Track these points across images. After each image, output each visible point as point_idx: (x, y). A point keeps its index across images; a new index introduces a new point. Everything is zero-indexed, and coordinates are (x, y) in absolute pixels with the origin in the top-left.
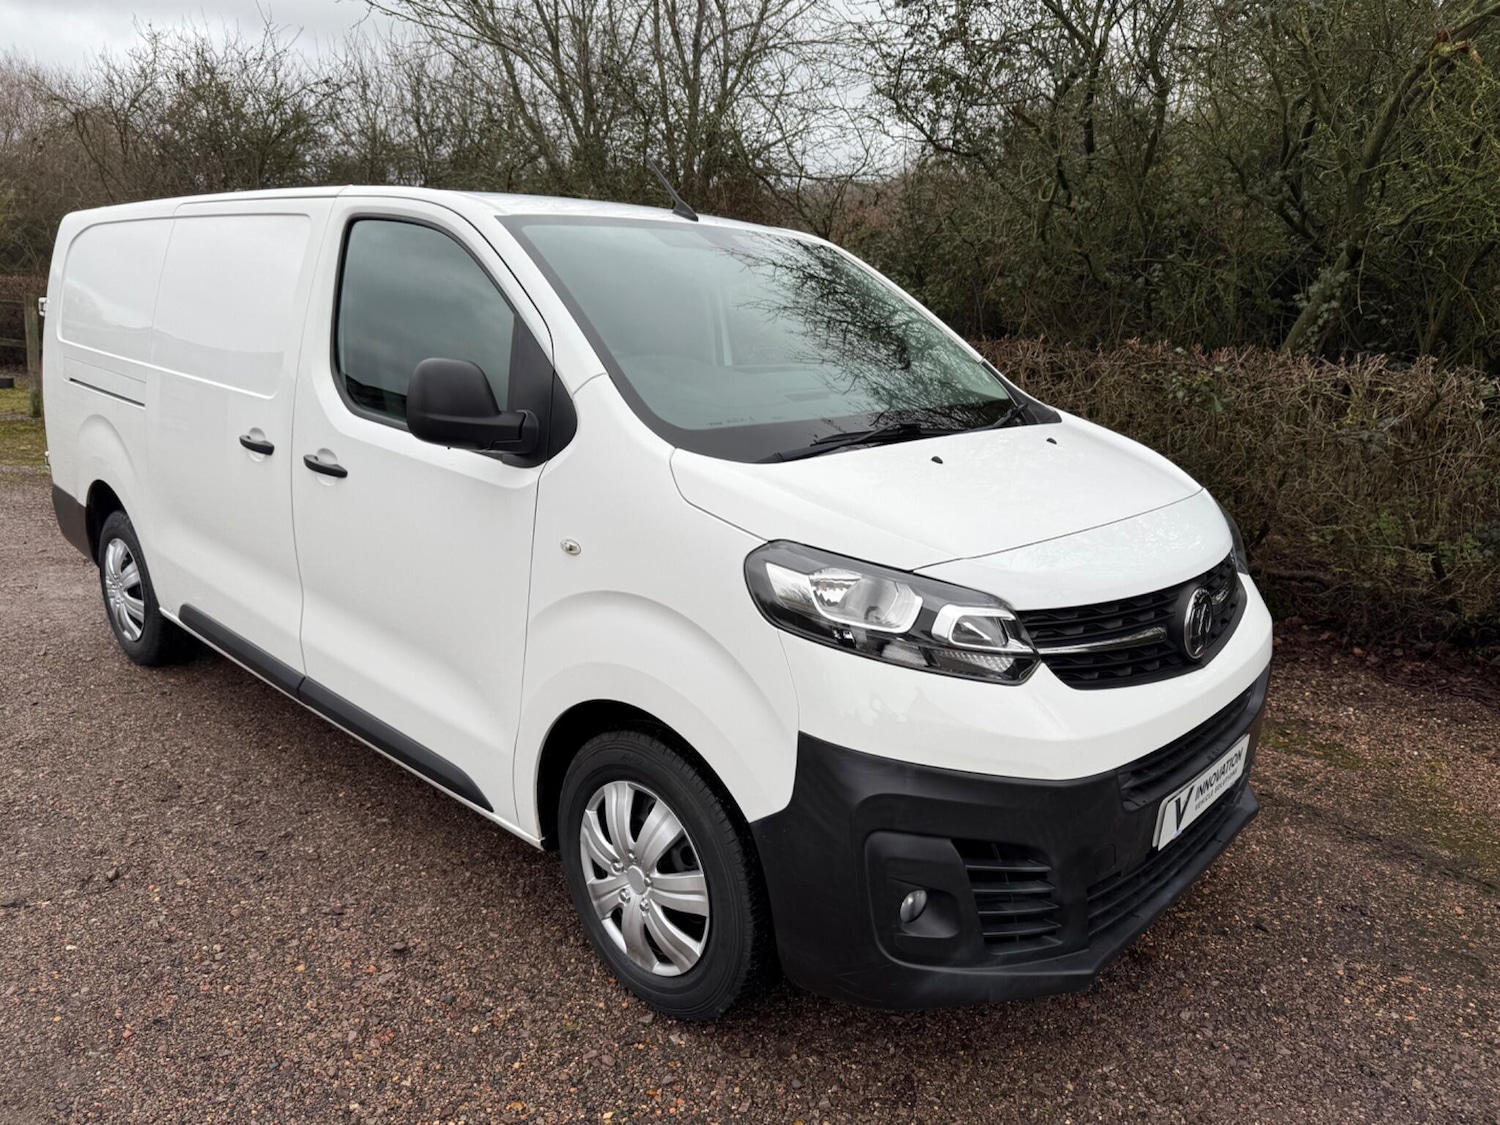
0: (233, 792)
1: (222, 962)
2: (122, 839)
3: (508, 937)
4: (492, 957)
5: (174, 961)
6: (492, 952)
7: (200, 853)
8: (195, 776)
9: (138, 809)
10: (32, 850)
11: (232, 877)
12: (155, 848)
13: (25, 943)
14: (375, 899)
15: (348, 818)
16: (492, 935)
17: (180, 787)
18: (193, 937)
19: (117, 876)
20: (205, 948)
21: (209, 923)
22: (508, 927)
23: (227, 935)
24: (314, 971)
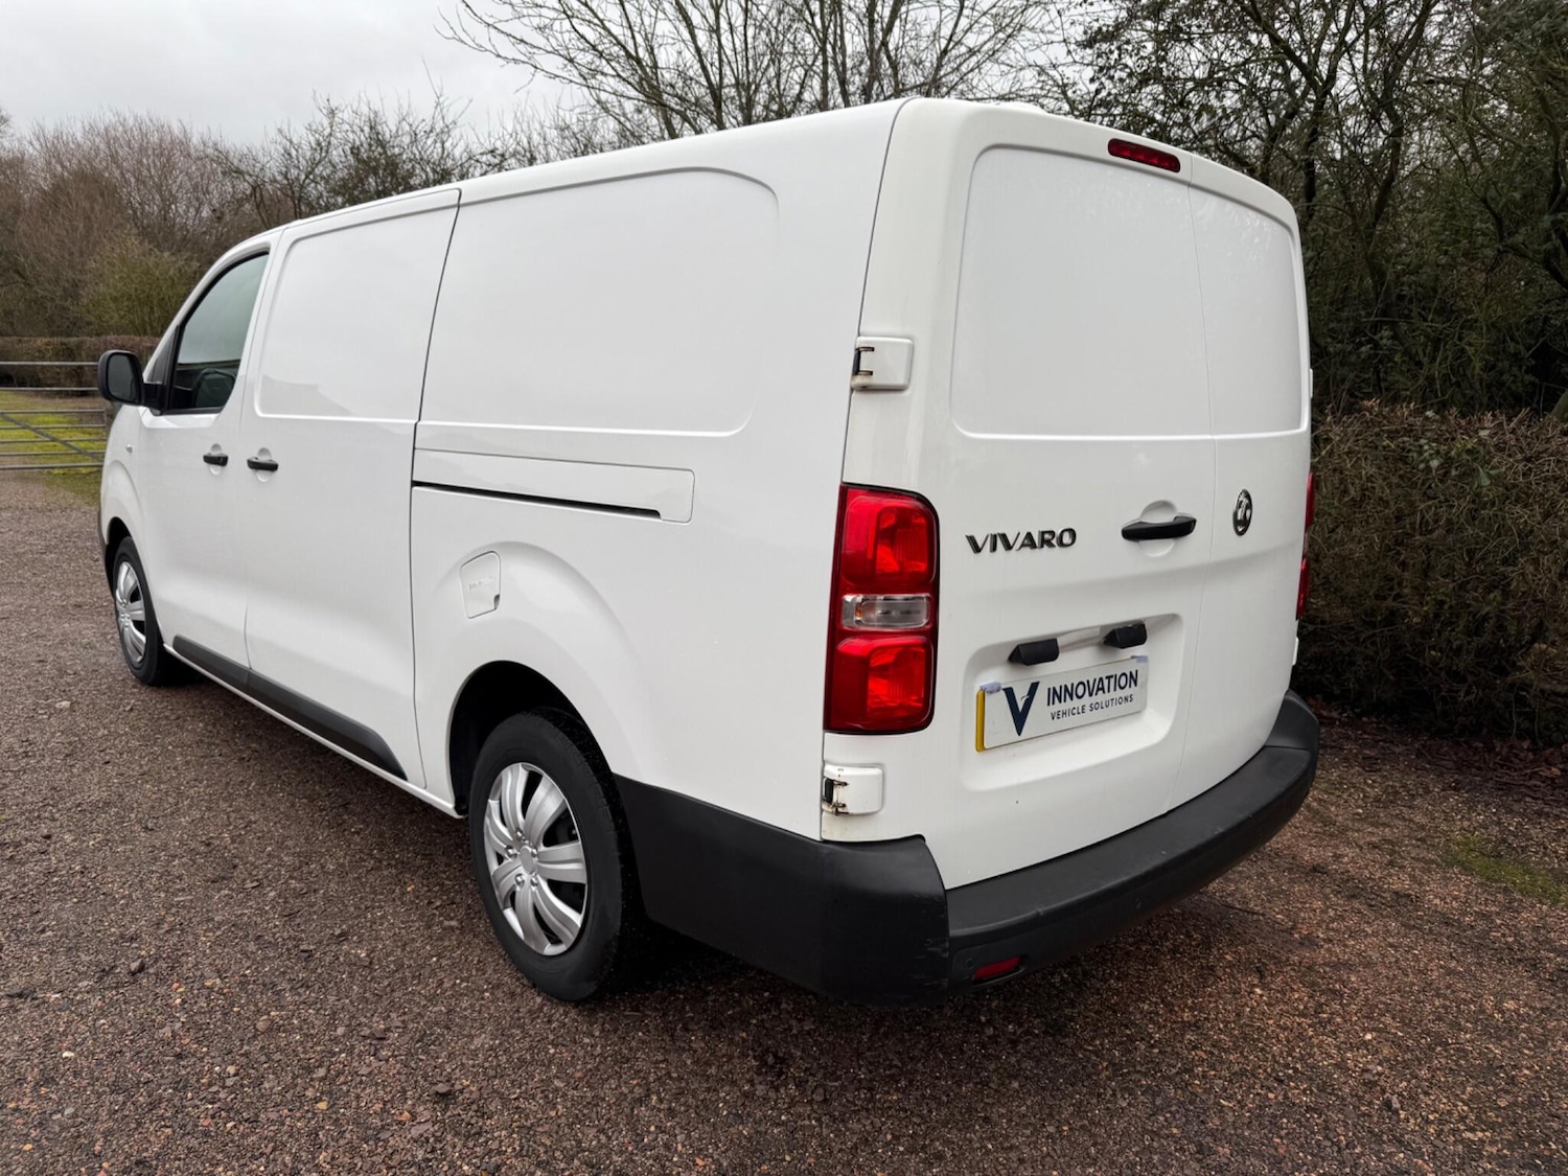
0: (291, 877)
1: (232, 1090)
2: (158, 924)
3: (575, 1088)
4: (553, 1113)
5: (178, 1083)
6: (554, 1107)
7: (239, 947)
8: (254, 856)
9: (183, 890)
10: (59, 929)
11: (267, 981)
12: (191, 938)
13: (20, 1044)
14: (426, 1023)
15: (413, 918)
16: (557, 1083)
17: (235, 867)
18: (207, 1053)
19: (142, 968)
20: (217, 1068)
21: (229, 1037)
22: (578, 1075)
23: (246, 1055)
24: (336, 1112)
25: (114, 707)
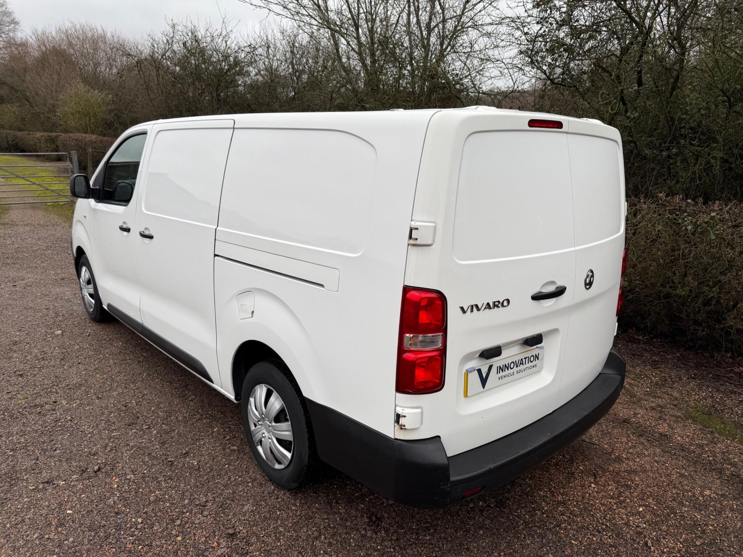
0: (163, 424)
1: (140, 530)
2: (106, 447)
3: (288, 532)
4: (279, 544)
5: (117, 526)
6: (279, 541)
7: (140, 460)
9: (116, 429)
10: (62, 449)
11: (154, 476)
12: (120, 454)
13: (48, 507)
14: (223, 498)
15: (217, 445)
16: (281, 529)
17: (138, 418)
18: (129, 512)
19: (99, 469)
20: (134, 520)
21: (138, 504)
22: (290, 525)
23: (146, 513)
24: (185, 542)
25: (81, 334)
